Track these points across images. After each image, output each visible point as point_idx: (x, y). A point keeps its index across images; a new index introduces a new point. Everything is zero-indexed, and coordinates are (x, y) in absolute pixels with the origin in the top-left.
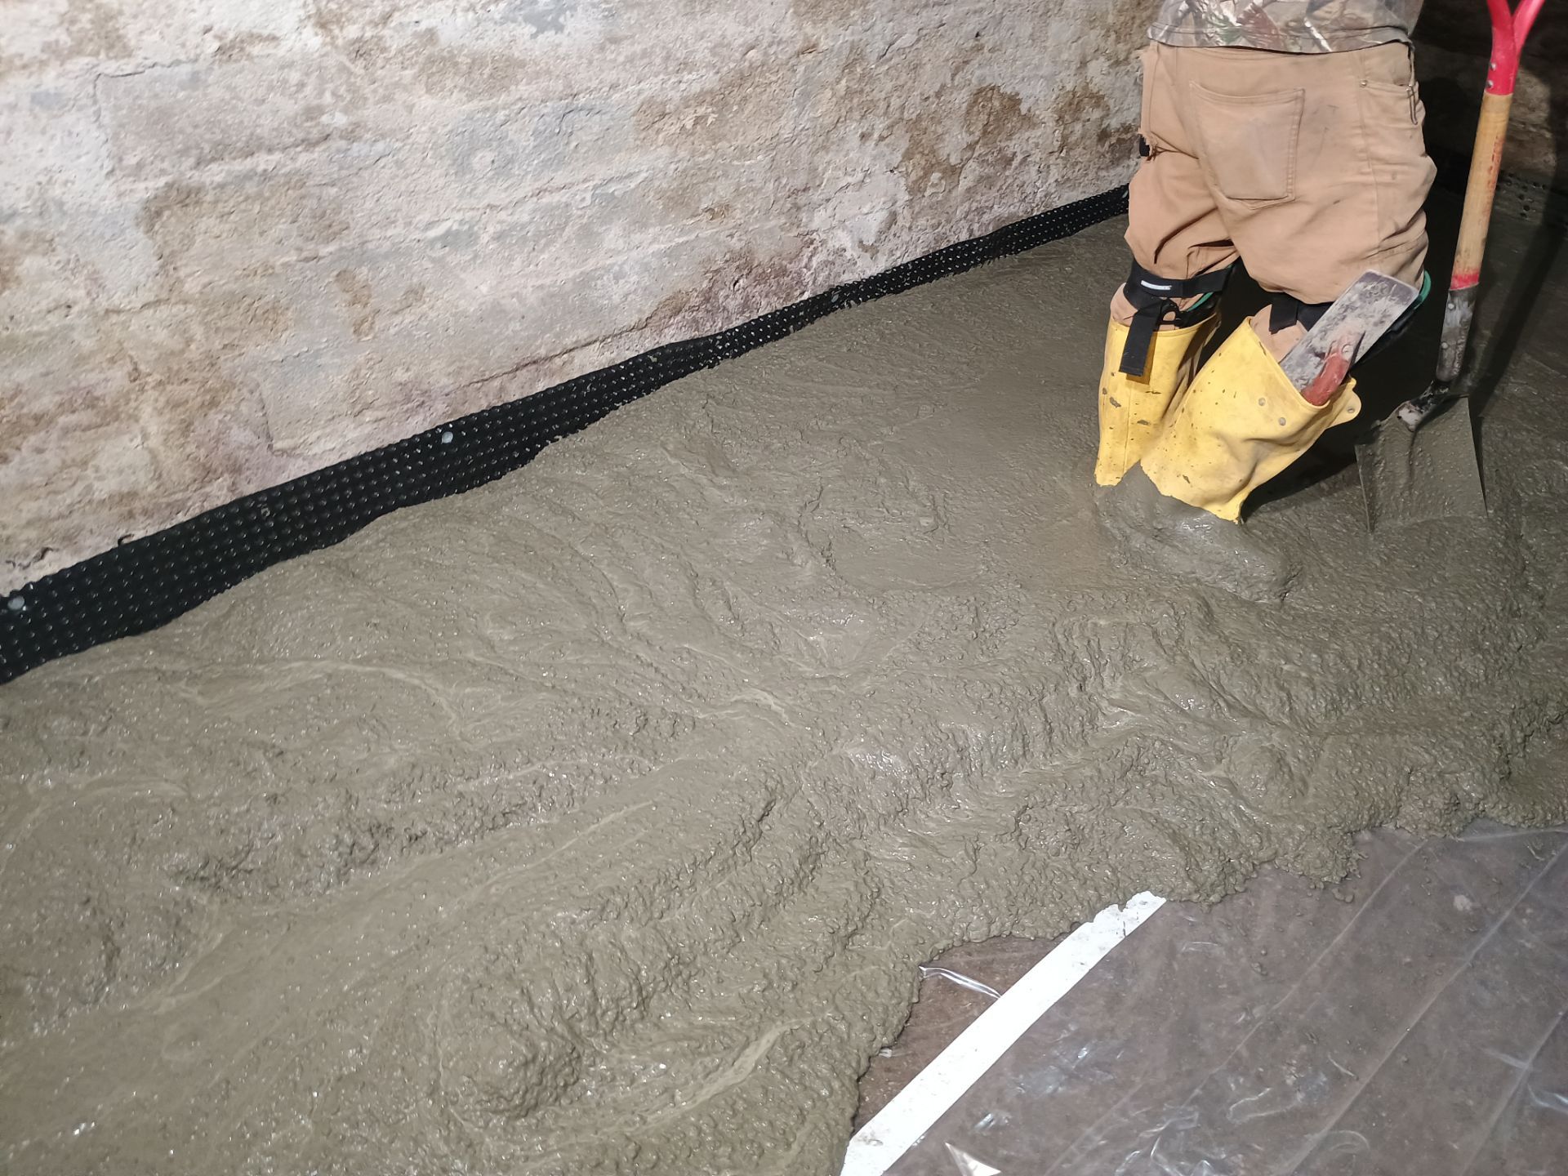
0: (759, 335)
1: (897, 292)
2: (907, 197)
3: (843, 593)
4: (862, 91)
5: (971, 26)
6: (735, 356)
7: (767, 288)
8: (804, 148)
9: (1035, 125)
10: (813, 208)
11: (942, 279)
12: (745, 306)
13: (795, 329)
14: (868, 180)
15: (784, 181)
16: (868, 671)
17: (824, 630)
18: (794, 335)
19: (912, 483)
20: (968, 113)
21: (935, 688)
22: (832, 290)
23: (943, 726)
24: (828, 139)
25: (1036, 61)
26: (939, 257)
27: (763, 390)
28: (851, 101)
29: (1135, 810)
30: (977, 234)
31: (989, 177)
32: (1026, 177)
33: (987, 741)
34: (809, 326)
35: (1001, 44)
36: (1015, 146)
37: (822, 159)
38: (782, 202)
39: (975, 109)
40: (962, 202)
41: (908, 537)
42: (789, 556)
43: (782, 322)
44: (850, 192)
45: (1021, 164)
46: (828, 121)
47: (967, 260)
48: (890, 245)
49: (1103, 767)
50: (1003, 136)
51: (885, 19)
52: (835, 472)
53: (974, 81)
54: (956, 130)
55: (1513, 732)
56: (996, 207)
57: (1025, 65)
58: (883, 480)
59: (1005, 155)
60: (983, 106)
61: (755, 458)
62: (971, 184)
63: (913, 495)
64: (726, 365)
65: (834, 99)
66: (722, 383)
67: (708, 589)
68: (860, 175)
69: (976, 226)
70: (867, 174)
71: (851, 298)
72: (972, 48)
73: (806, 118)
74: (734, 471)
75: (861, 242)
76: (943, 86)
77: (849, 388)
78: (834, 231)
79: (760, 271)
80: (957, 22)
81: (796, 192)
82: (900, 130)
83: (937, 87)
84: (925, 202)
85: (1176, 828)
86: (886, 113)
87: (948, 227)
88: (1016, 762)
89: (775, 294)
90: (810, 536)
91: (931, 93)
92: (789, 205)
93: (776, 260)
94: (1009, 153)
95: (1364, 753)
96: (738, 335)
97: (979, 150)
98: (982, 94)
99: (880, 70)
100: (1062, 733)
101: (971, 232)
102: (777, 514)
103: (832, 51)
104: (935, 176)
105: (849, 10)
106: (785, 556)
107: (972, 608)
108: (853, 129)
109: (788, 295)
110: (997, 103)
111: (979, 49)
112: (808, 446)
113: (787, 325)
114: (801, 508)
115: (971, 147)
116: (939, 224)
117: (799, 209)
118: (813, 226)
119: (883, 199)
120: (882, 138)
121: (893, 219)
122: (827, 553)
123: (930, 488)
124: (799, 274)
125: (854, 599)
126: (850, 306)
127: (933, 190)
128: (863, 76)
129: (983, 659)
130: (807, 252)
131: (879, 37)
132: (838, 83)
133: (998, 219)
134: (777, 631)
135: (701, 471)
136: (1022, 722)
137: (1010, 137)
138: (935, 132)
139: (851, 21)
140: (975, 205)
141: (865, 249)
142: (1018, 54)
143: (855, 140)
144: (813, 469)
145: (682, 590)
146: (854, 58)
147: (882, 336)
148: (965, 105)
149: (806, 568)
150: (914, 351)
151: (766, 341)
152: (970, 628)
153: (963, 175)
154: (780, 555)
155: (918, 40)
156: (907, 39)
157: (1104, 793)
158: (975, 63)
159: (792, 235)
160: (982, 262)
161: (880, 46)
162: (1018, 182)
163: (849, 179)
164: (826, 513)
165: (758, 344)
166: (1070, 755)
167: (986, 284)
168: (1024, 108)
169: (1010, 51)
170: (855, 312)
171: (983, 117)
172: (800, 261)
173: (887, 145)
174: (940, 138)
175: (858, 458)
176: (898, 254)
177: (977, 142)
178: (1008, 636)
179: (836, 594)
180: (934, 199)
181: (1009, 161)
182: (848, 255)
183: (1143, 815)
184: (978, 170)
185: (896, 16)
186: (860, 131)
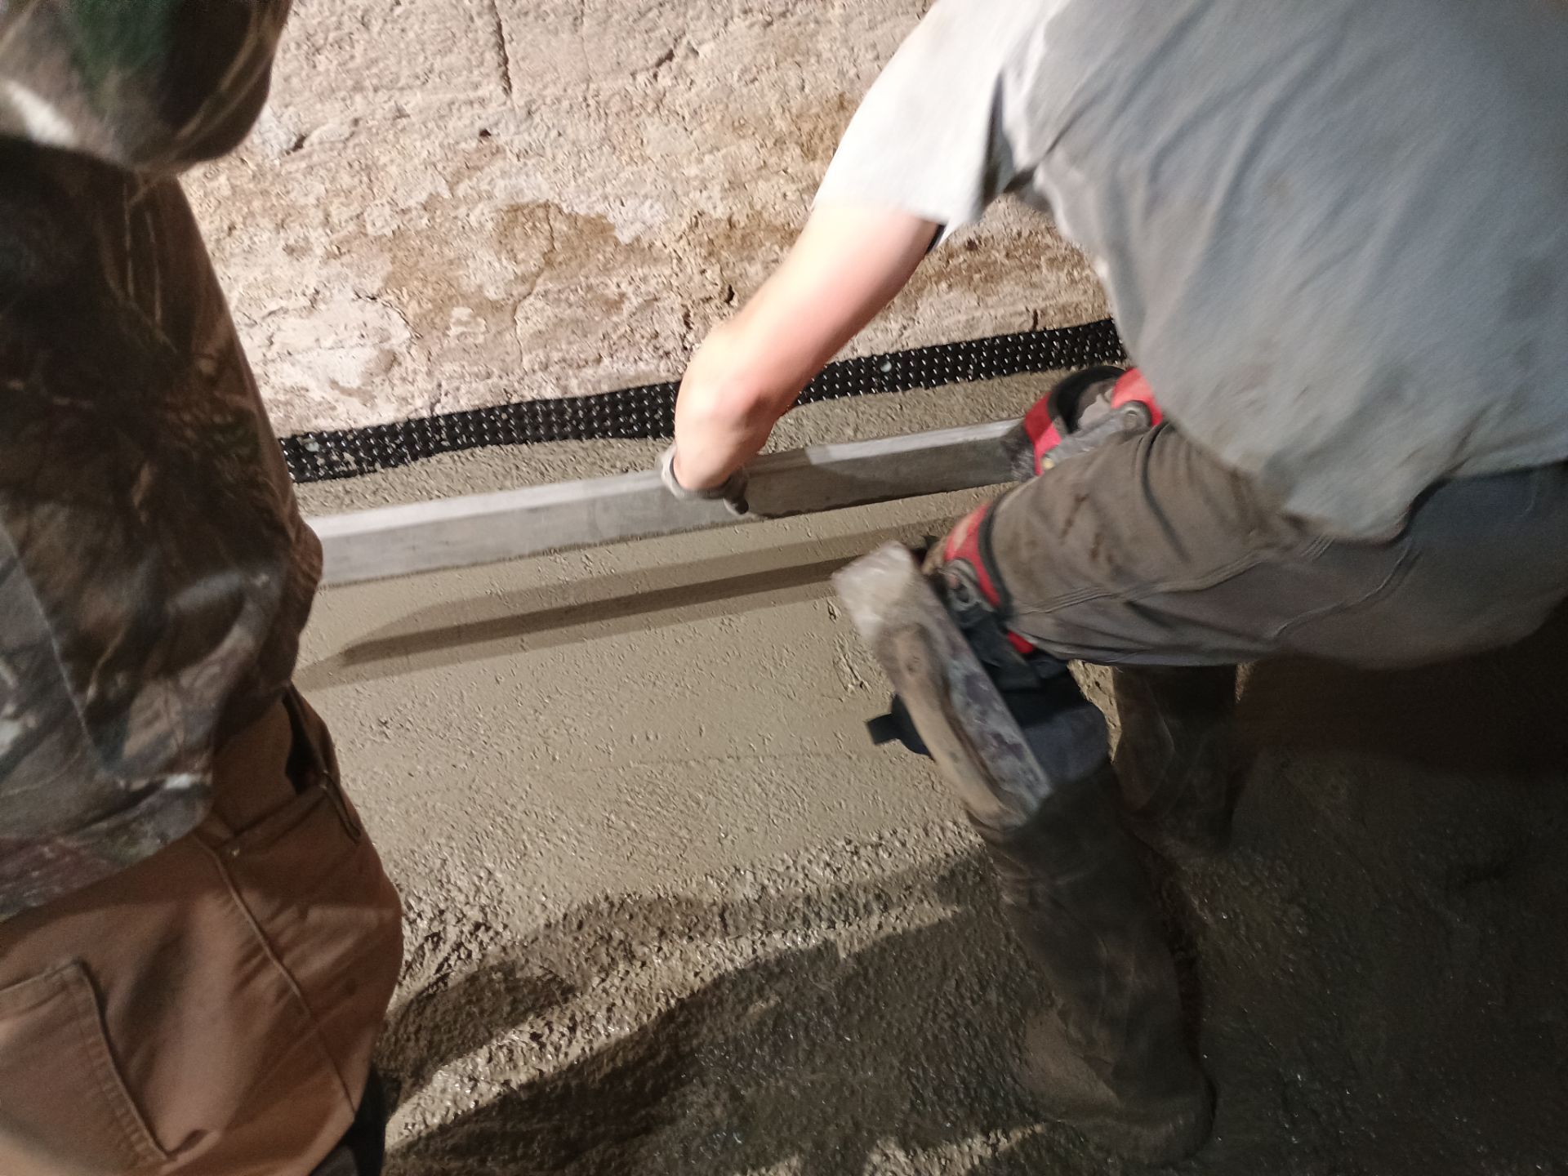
2: (410, 334)
5: (467, 120)
9: (656, 260)
14: (321, 306)
20: (502, 235)
25: (626, 175)
28: (249, 203)
31: (577, 321)
35: (541, 148)
39: (517, 230)
40: (530, 350)
44: (292, 318)
45: (641, 309)
48: (398, 392)
50: (590, 269)
53: (500, 195)
54: (486, 255)
56: (606, 361)
59: (602, 296)
60: (533, 228)
68: (306, 300)
69: (572, 382)
70: (316, 298)
71: (343, 448)
72: (479, 150)
75: (334, 384)
76: (434, 197)
80: (432, 114)
82: (365, 248)
83: (422, 197)
84: (451, 342)
86: (325, 224)
87: (512, 378)
91: (412, 203)
94: (612, 292)
97: (544, 285)
104: (461, 312)
108: (266, 240)
110: (562, 227)
111: (497, 152)
115: (525, 279)
119: (359, 333)
120: (332, 256)
121: (390, 359)
127: (461, 329)
128: (261, 173)
131: (275, 125)
132: (211, 180)
137: (606, 270)
138: (441, 255)
140: (556, 356)
141: (348, 392)
142: (584, 163)
143: (277, 255)
148: (490, 225)
153: (519, 315)
155: (359, 134)
156: (335, 130)
158: (492, 170)
161: (281, 136)
163: (283, 304)
168: (624, 236)
169: (561, 159)
171: (540, 243)
173: (347, 265)
174: (454, 263)
177: (538, 275)
180: (470, 341)
181: (615, 305)
182: (314, 396)
184: (549, 311)
185: (297, 100)
186: (282, 243)
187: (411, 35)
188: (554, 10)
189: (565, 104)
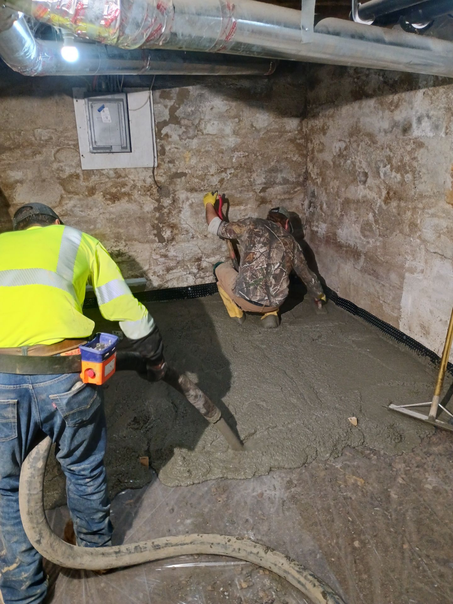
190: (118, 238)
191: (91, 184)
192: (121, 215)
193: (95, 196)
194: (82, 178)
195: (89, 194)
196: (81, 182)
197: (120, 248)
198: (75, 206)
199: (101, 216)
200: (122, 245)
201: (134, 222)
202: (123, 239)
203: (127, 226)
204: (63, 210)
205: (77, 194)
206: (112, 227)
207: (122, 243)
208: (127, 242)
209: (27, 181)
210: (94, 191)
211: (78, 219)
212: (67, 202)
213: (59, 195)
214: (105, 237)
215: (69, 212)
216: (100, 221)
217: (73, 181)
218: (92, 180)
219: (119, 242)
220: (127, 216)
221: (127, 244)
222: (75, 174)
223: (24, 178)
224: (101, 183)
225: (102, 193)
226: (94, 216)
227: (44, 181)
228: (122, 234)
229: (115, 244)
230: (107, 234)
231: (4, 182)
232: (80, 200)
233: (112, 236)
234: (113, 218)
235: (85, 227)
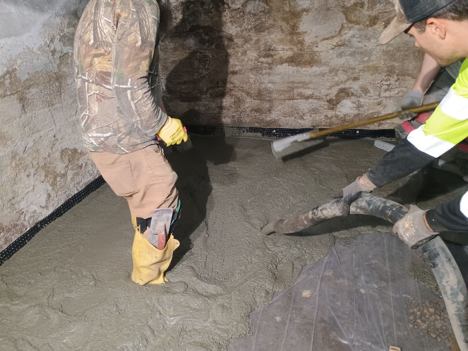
0: (15, 248)
1: (60, 216)
2: (51, 188)
3: (71, 320)
4: (21, 163)
5: (51, 134)
6: (8, 258)
7: (12, 232)
8: (7, 186)
9: (85, 154)
10: (19, 202)
11: (74, 206)
12: (6, 241)
13: (28, 241)
14: (35, 188)
15: (4, 198)
16: (87, 342)
17: (68, 336)
18: (29, 243)
19: (84, 273)
20: (61, 158)
21: (111, 337)
22: (37, 224)
23: (118, 348)
24: (15, 181)
25: (77, 137)
26: (70, 201)
27: (22, 265)
28: (19, 167)
29: (188, 343)
30: (80, 190)
31: (76, 173)
32: (89, 169)
33: (134, 345)
34: (33, 238)
35: (64, 136)
36: (80, 162)
37: (15, 188)
38: (6, 205)
39: (63, 156)
40: (71, 183)
41: (88, 291)
42: (48, 318)
43: (22, 241)
44: (30, 193)
45: (85, 166)
46: (13, 175)
47: (80, 198)
48: (52, 203)
49: (173, 335)
50: (76, 160)
51: (20, 141)
52: (56, 281)
53: (59, 149)
54: (59, 164)
55: (273, 267)
56: (83, 180)
57: (74, 140)
58: (73, 276)
59: (79, 165)
60: (66, 154)
61: (26, 289)
62: (72, 177)
63: (86, 277)
64: (6, 262)
65: (12, 169)
66: (6, 269)
67: (21, 343)
68: (32, 187)
69: (79, 188)
70: (34, 186)
71: (45, 224)
72: (54, 140)
73: (4, 177)
74: (19, 297)
75: (41, 206)
76: (49, 153)
77: (53, 252)
78: (30, 206)
79: (7, 228)
80: (46, 135)
81: (10, 200)
82: (40, 170)
83: (48, 154)
84: (58, 187)
85: (201, 342)
86: (33, 167)
87: (70, 191)
88: (146, 347)
89: (16, 233)
90: (54, 306)
91: (46, 156)
92: (9, 205)
93: (12, 223)
94: (80, 164)
95: (242, 291)
96: (7, 251)
97: (70, 167)
98: (63, 152)
99: (25, 156)
100: (157, 330)
101: (78, 190)
102: (39, 305)
103: (5, 155)
104: (58, 179)
105: (6, 142)
106: (46, 317)
107: (115, 305)
108: (23, 175)
109: (21, 231)
110: (70, 153)
111: (57, 139)
112: (44, 277)
113: (25, 241)
114: (48, 299)
115: (67, 167)
116: (66, 192)
117: (13, 205)
118: (21, 208)
119: (43, 191)
120: (35, 174)
121: (49, 195)
122: (62, 309)
123: (90, 272)
124: (22, 224)
125: (75, 321)
126: (45, 226)
127: (60, 183)
128: (20, 159)
129: (123, 319)
130: (22, 216)
131: (21, 147)
132: (11, 164)
133: (85, 183)
134: (51, 345)
135: (7, 302)
136: (143, 333)
137: (78, 160)
138: (52, 167)
139: (8, 145)
140: (75, 182)
141: (44, 208)
142: (70, 137)
143: (25, 178)
144: (48, 283)
145: (11, 348)
146: (14, 155)
147: (60, 231)
148: (59, 156)
149: (55, 317)
150: (72, 232)
151: (19, 249)
152: (116, 311)
153: (68, 176)
154: (45, 318)
155: (35, 144)
156: (31, 144)
157: (176, 343)
158: (57, 144)
159: (14, 213)
160: (85, 197)
161: (22, 149)
162: (87, 171)
163: (28, 190)
164: (57, 296)
165: (16, 251)
166: (162, 336)
167: (89, 203)
168: (79, 151)
169: (67, 138)
170: (48, 227)
171: (67, 158)
172: (21, 220)
173: (38, 176)
174: (55, 168)
175: (63, 273)
176: (56, 205)
177: (68, 165)
178: (130, 308)
179: (68, 322)
180: (61, 185)
181: (81, 167)
182: (38, 211)
183: (190, 343)
184: (72, 172)
185: (24, 139)
186: (26, 175)
187: (39, 119)
188: (59, 107)
189: (65, 126)
190: (390, 72)
191: (374, 13)
192: (400, 47)
193: (376, 26)
194: (366, 7)
195: (370, 24)
196: (365, 11)
197: (391, 83)
198: (354, 36)
199: (378, 47)
200: (393, 79)
201: (412, 56)
202: (395, 73)
203: (403, 60)
204: (341, 40)
205: (358, 24)
206: (386, 60)
207: (393, 77)
208: (399, 77)
209: (313, 10)
210: (376, 21)
211: (354, 49)
212: (347, 31)
213: (340, 25)
214: (377, 70)
215: (346, 42)
216: (376, 53)
217: (357, 10)
218: (377, 9)
219: (391, 76)
220: (406, 49)
221: (398, 79)
222: (360, 2)
223: (311, 7)
224: (385, 12)
225: (384, 23)
226: (370, 48)
227: (329, 9)
228: (396, 68)
229: (386, 78)
230: (380, 67)
231: (292, 10)
232: (359, 30)
233: (385, 69)
234: (390, 51)
235: (359, 58)
